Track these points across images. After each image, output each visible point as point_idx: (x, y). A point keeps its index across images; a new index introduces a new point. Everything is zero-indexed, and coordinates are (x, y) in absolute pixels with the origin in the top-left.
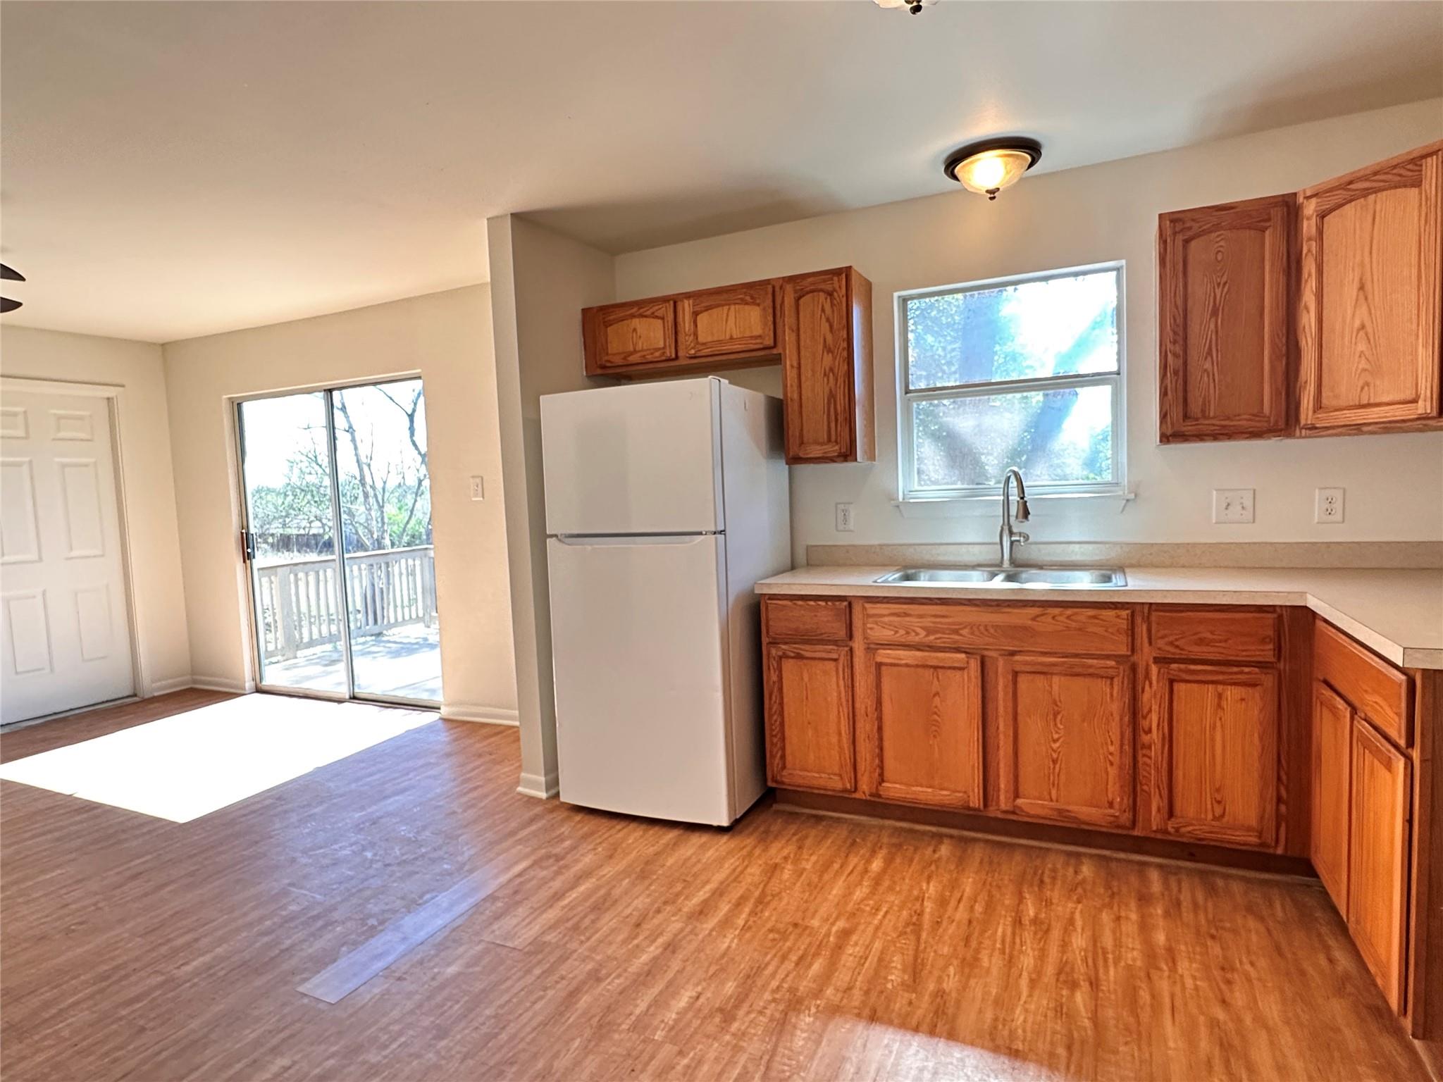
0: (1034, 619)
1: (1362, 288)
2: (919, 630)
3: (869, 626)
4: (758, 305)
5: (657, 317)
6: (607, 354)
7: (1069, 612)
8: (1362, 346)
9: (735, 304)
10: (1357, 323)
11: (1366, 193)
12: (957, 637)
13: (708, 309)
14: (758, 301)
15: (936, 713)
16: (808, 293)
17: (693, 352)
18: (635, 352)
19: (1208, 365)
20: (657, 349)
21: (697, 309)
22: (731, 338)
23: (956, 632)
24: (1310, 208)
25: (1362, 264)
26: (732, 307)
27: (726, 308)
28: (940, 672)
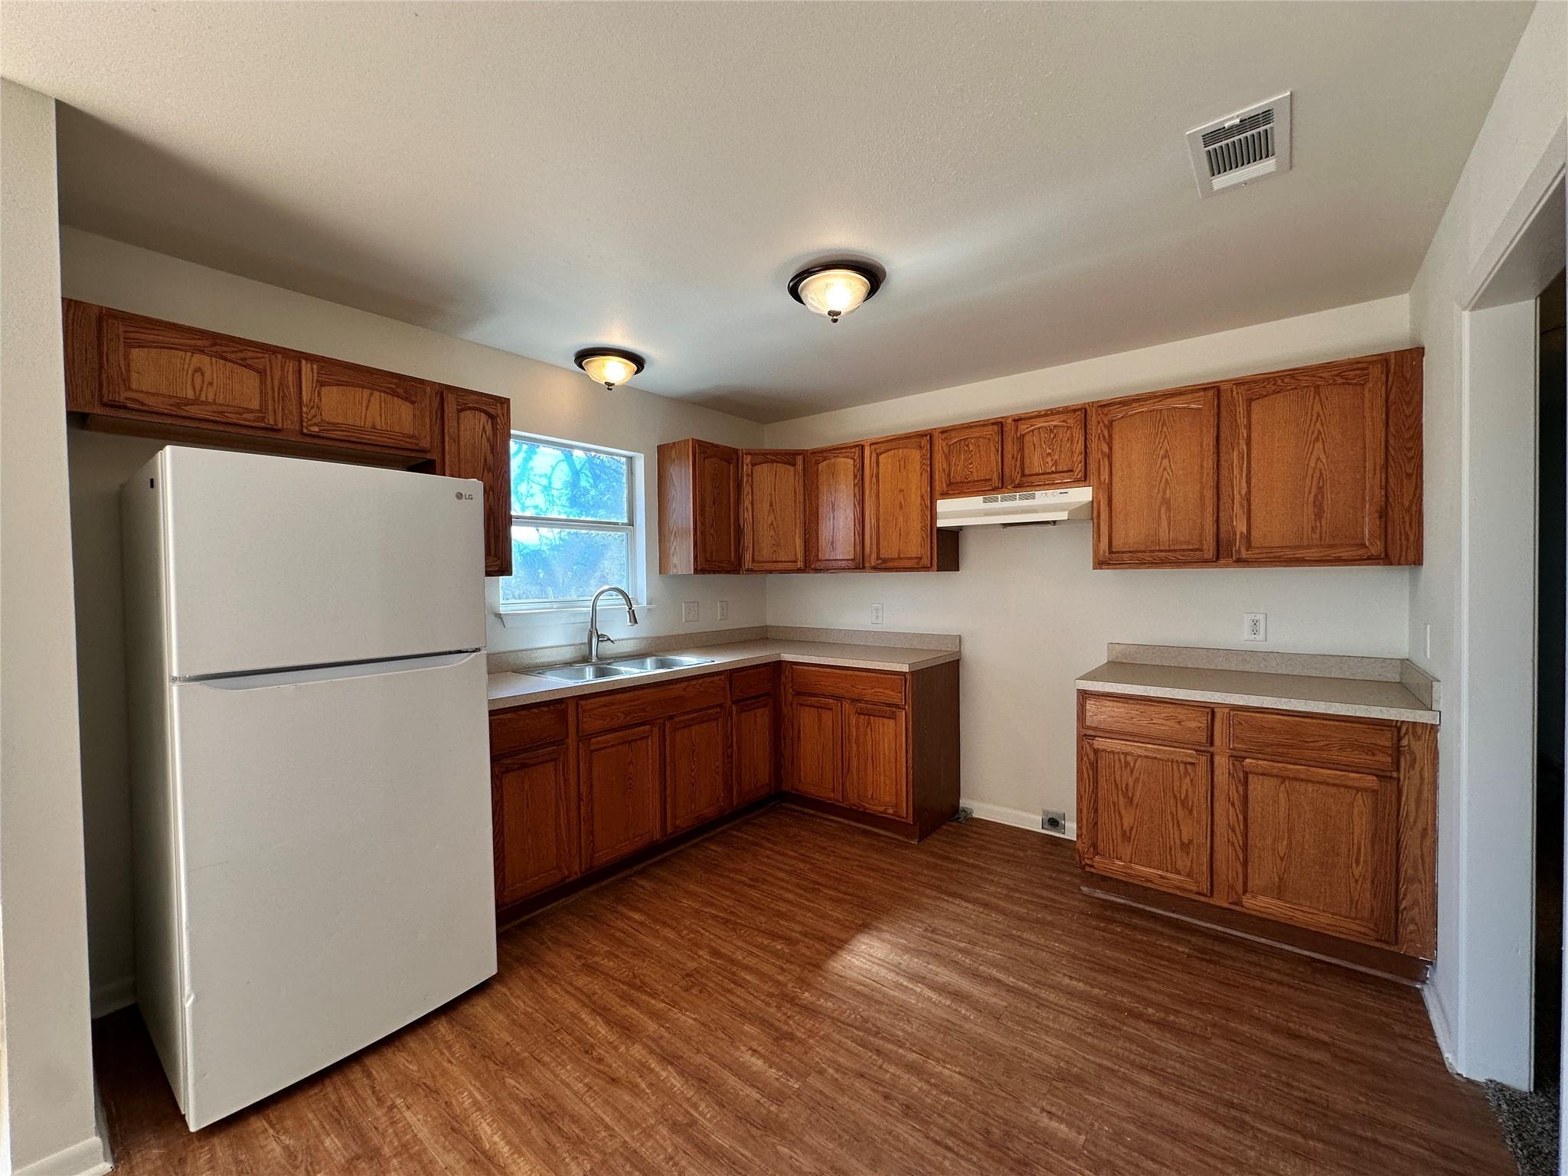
0: (684, 690)
1: (771, 505)
2: (619, 714)
3: (585, 720)
4: (413, 403)
5: (248, 367)
6: (129, 389)
7: (700, 681)
8: (772, 533)
9: (381, 391)
10: (770, 522)
11: (773, 462)
12: (642, 714)
13: (339, 384)
14: (414, 399)
15: (630, 778)
16: (471, 409)
17: (316, 429)
18: (195, 402)
19: (712, 532)
20: (252, 411)
21: (323, 378)
22: (374, 427)
23: (644, 710)
24: (748, 459)
25: (771, 494)
26: (377, 394)
27: (366, 393)
28: (633, 743)
